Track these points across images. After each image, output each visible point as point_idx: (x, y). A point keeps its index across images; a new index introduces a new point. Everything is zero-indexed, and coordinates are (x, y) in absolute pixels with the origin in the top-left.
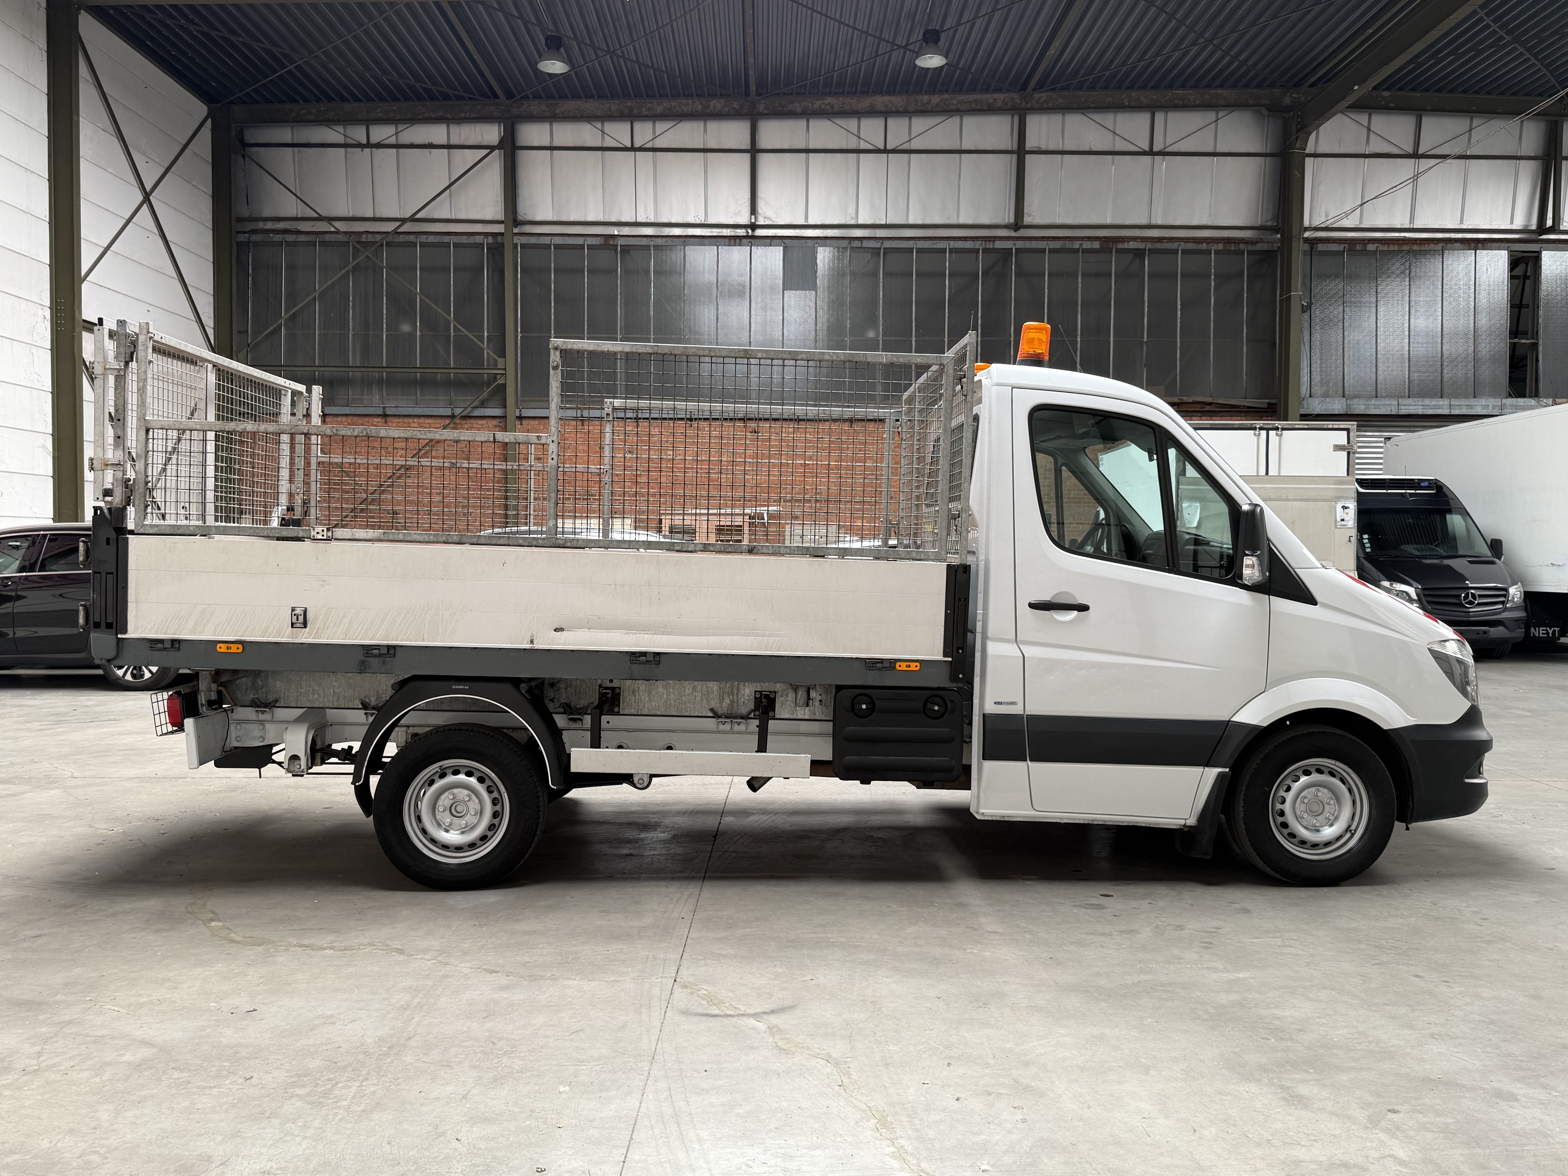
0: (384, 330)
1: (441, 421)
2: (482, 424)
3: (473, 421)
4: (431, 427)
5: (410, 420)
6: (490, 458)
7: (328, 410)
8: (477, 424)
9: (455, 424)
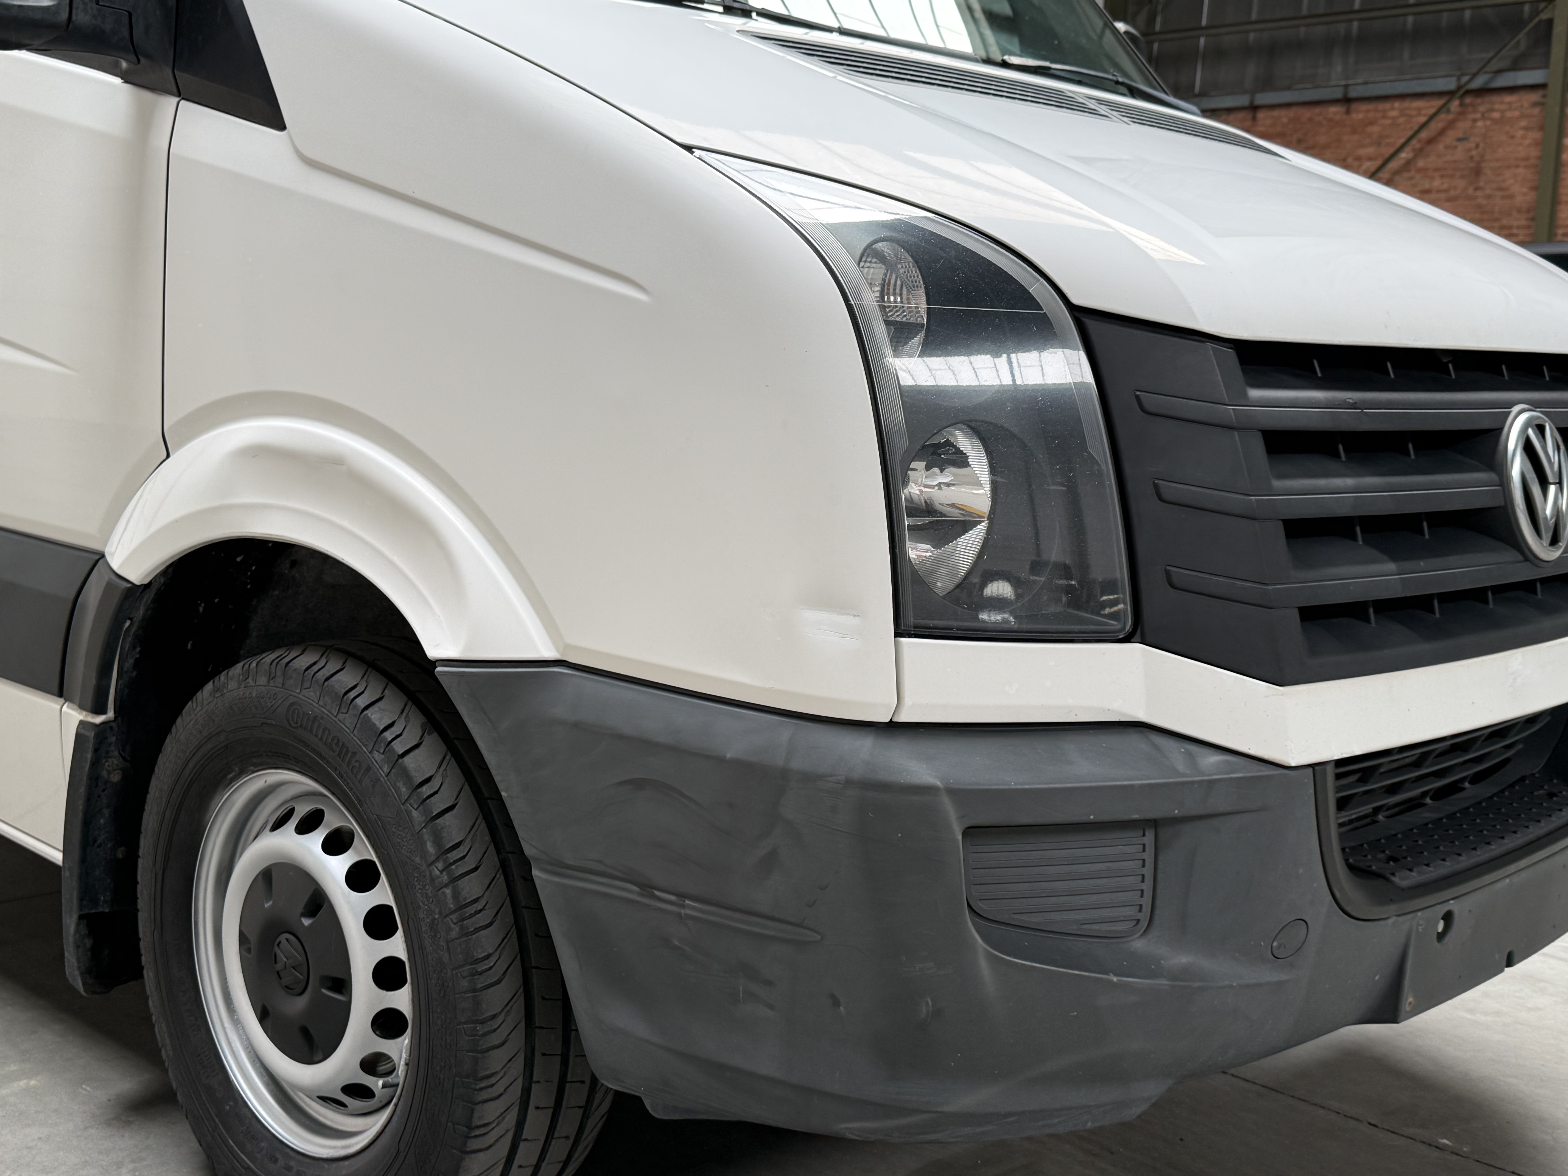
1: (1437, 103)
2: (1510, 103)
3: (1495, 98)
4: (1419, 115)
5: (1387, 105)
6: (1517, 166)
7: (1262, 99)
8: (1502, 103)
9: (1461, 105)
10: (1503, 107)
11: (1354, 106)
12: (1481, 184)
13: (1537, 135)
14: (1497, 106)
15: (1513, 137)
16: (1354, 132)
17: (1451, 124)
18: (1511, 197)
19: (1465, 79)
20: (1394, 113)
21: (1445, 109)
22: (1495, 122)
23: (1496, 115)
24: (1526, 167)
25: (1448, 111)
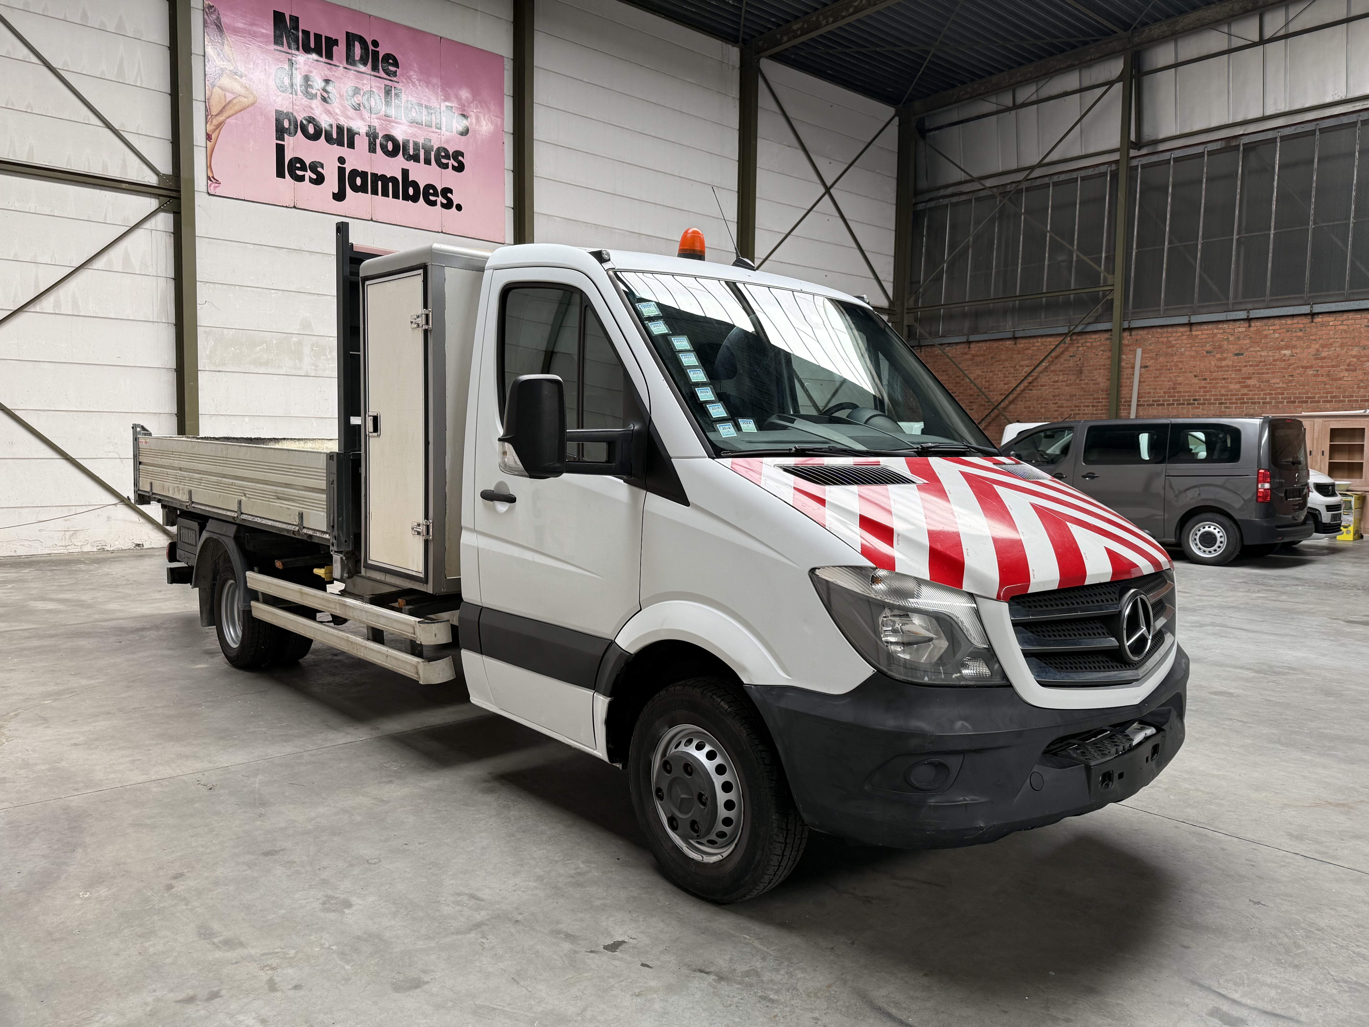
0: (1020, 265)
1: (1060, 339)
2: (1095, 338)
3: (1087, 336)
4: (1051, 345)
5: (1035, 340)
6: (1100, 369)
7: (972, 338)
8: (1091, 338)
9: (1071, 340)
10: (1091, 340)
11: (1018, 341)
12: (1083, 378)
13: (1109, 354)
14: (1089, 340)
15: (1097, 355)
16: (1019, 353)
17: (1066, 349)
18: (1098, 384)
19: (1072, 328)
20: (1038, 344)
21: (1063, 342)
22: (1088, 347)
23: (1088, 344)
24: (1104, 369)
25: (1065, 343)
